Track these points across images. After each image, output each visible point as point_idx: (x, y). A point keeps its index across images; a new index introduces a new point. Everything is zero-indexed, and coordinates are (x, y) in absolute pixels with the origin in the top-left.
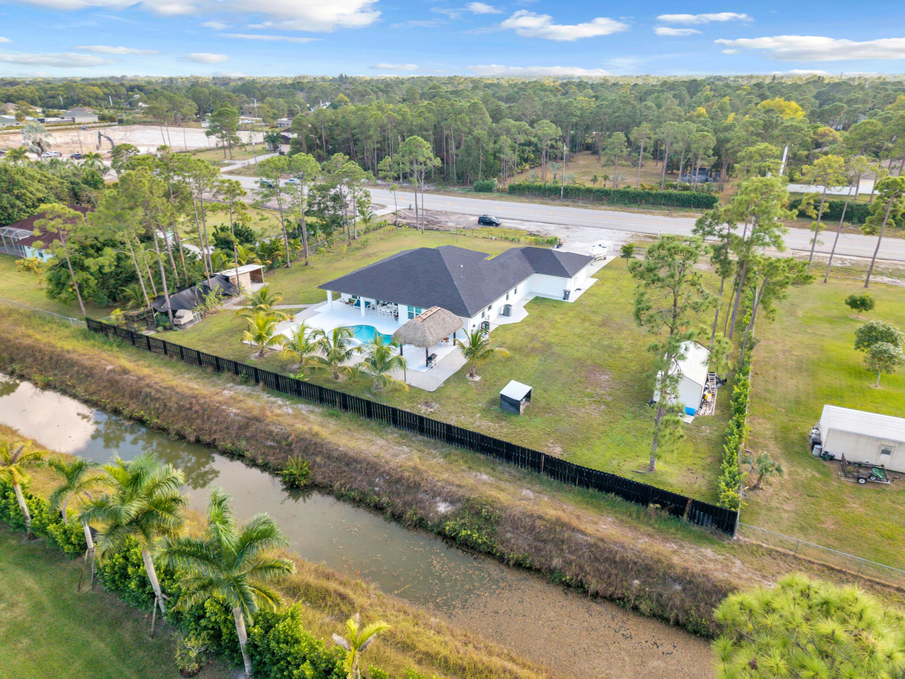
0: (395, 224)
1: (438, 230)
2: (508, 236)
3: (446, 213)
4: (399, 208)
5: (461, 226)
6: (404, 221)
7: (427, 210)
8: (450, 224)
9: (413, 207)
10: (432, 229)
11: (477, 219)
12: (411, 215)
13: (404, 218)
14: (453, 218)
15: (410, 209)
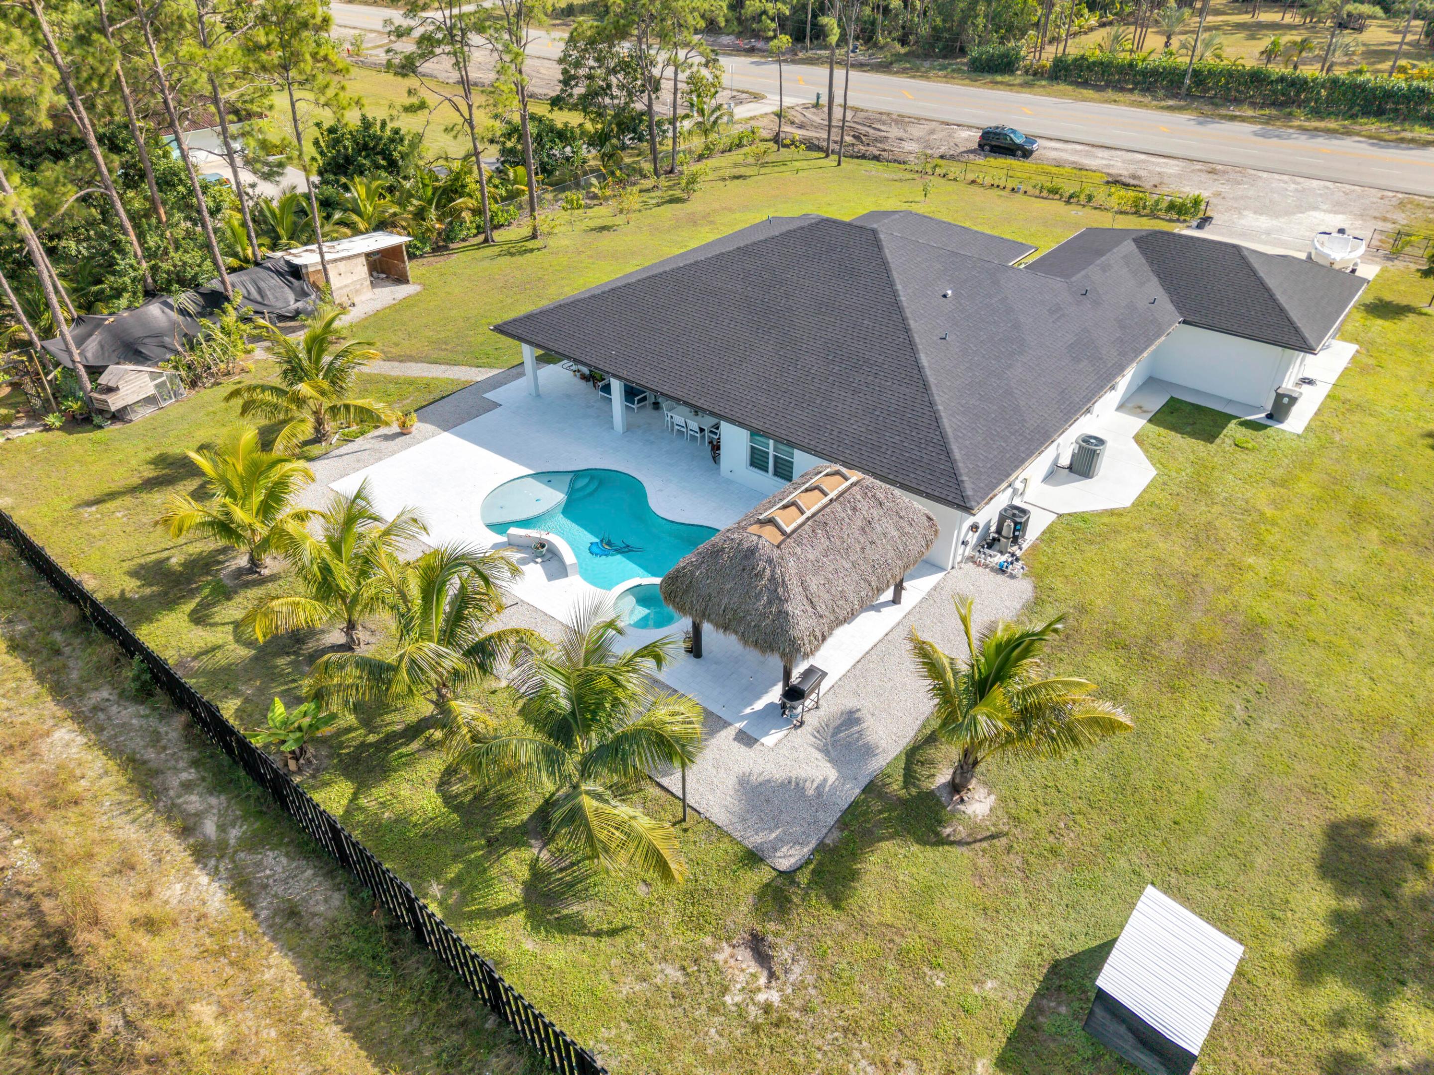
0: (776, 139)
1: (876, 158)
2: (1058, 182)
3: (901, 120)
4: (788, 101)
5: (937, 153)
6: (798, 134)
7: (856, 110)
8: (909, 146)
9: (824, 100)
10: (863, 157)
11: (977, 135)
12: (818, 120)
13: (801, 126)
14: (917, 131)
15: (817, 105)
